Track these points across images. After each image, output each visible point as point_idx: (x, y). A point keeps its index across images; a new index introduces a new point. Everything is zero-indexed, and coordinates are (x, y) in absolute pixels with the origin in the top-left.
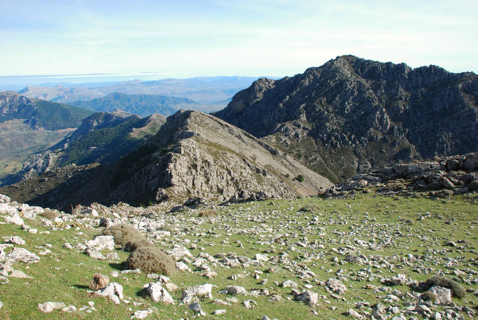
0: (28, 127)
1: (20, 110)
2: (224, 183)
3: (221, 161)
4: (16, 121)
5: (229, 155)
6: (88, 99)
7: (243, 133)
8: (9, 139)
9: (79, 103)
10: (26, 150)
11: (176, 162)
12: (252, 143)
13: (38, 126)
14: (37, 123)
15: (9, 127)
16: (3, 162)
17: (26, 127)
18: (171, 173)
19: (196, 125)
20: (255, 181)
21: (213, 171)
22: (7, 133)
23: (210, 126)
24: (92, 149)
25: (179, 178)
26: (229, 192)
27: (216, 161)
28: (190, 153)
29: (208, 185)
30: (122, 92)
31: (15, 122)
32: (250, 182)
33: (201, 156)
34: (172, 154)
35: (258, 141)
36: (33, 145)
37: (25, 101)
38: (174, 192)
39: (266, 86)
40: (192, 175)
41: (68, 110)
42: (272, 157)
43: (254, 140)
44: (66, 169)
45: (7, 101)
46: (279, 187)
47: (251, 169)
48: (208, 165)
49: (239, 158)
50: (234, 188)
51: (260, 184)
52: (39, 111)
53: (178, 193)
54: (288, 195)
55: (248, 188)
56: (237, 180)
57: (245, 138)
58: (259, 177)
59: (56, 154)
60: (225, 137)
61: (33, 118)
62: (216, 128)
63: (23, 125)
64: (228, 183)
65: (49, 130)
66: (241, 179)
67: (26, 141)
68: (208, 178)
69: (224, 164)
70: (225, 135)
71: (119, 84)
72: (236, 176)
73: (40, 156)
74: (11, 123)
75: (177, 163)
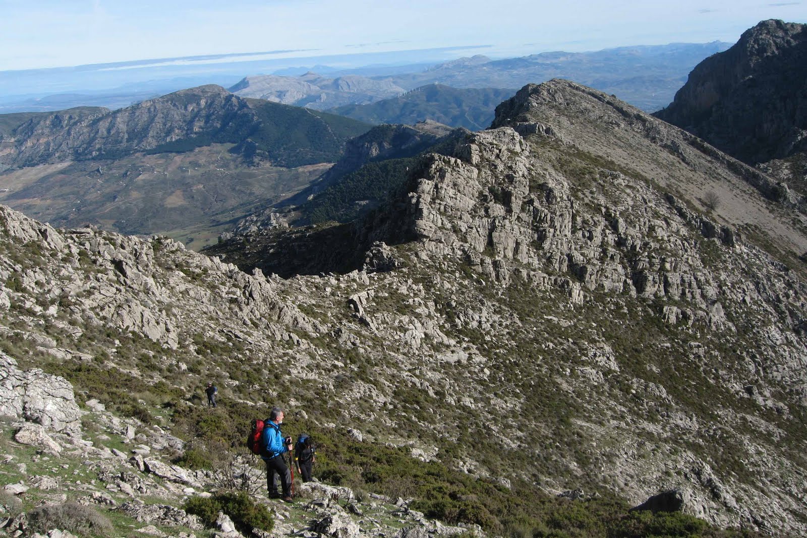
0: (239, 159)
1: (225, 125)
2: (593, 252)
3: (592, 192)
4: (217, 147)
5: (622, 181)
6: (370, 100)
7: (685, 140)
8: (201, 186)
9: (351, 108)
10: (232, 210)
11: (442, 177)
12: (710, 165)
13: (259, 158)
14: (258, 151)
15: (202, 160)
16: (185, 233)
17: (234, 161)
18: (418, 202)
19: (553, 113)
20: (693, 257)
21: (561, 215)
22: (199, 172)
23: (593, 116)
24: (360, 205)
25: (446, 222)
26: (607, 277)
27: (578, 190)
28: (498, 162)
29: (541, 252)
30: (444, 84)
31: (215, 149)
32: (675, 255)
33: (530, 174)
34: (436, 156)
35: (728, 161)
36: (245, 198)
37: (235, 106)
38: (417, 255)
39: (778, 41)
40: (487, 215)
41: (321, 122)
42: (764, 205)
43: (716, 157)
44: (267, 235)
45: (203, 107)
46: (769, 279)
47: (688, 224)
48: (548, 197)
49: (653, 193)
50: (624, 268)
51: (710, 267)
52: (263, 125)
53: (431, 258)
54: (798, 304)
55: (668, 271)
56: (634, 247)
57: (690, 152)
58: (709, 246)
59: (284, 217)
60: (630, 145)
61: (249, 140)
62: (607, 123)
63: (228, 156)
64: (605, 251)
65: (282, 166)
66: (646, 245)
67: (234, 189)
68: (542, 232)
69: (602, 200)
70: (631, 141)
71: (439, 66)
72: (634, 235)
73: (252, 221)
74: (208, 153)
75: (446, 180)
